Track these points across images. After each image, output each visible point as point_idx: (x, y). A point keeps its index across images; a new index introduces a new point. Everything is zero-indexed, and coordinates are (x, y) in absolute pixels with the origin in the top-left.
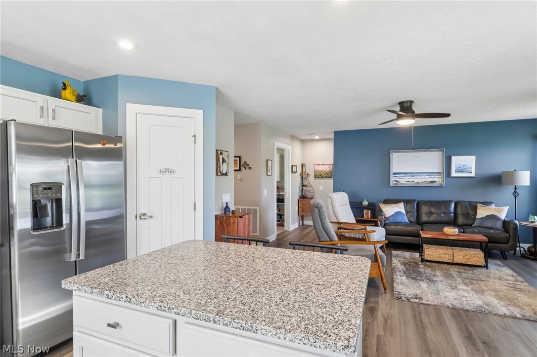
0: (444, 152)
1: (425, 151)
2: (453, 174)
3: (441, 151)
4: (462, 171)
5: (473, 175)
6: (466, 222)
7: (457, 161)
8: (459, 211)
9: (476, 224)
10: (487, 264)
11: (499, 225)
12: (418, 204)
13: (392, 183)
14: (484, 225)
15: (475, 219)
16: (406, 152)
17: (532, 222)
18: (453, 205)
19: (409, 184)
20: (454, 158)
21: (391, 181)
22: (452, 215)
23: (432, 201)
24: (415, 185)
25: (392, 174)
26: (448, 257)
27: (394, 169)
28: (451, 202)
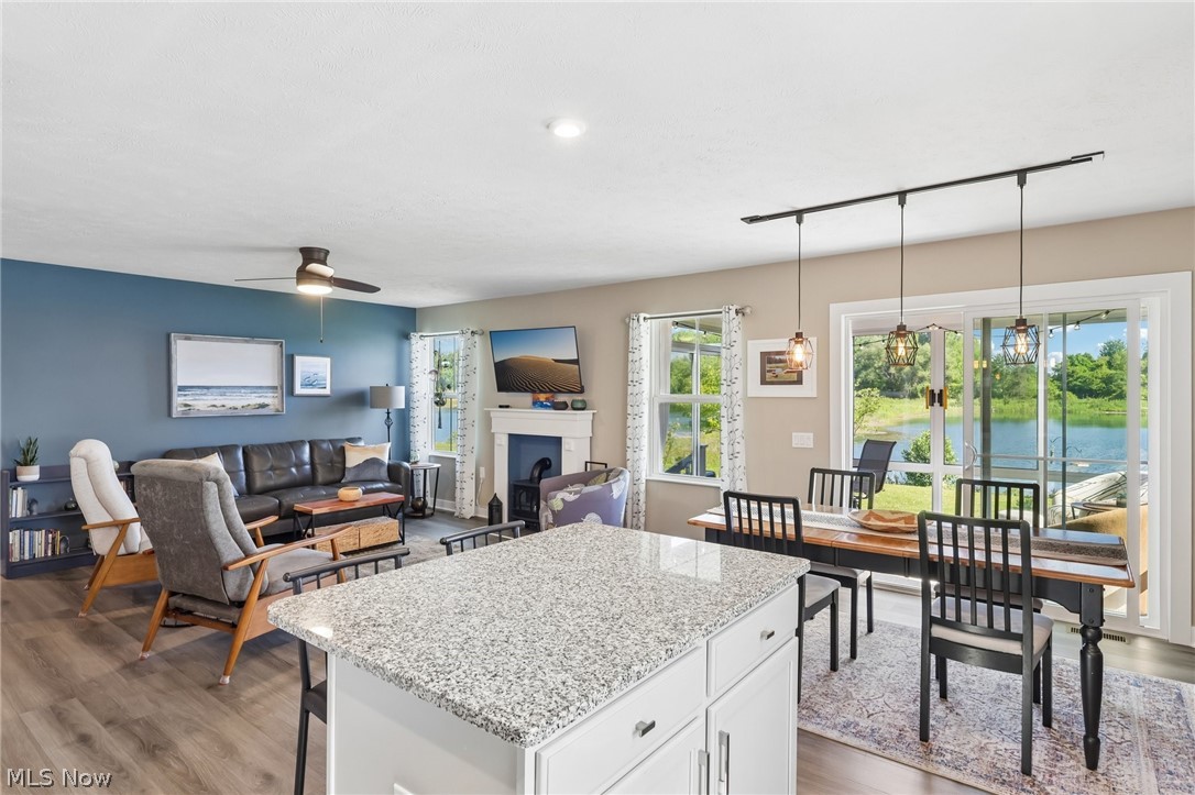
0: (281, 346)
1: (247, 342)
2: (299, 390)
3: (276, 343)
4: (311, 385)
5: (327, 392)
6: (331, 477)
7: (303, 364)
8: (317, 460)
9: (349, 477)
10: (403, 538)
11: (384, 473)
12: (244, 452)
13: (177, 410)
14: (363, 477)
15: (344, 468)
16: (206, 339)
17: (415, 463)
18: (307, 449)
19: (216, 412)
20: (298, 359)
21: (174, 405)
22: (308, 467)
23: (272, 445)
24: (229, 413)
25: (175, 389)
26: (352, 541)
27: (181, 377)
28: (302, 442)
